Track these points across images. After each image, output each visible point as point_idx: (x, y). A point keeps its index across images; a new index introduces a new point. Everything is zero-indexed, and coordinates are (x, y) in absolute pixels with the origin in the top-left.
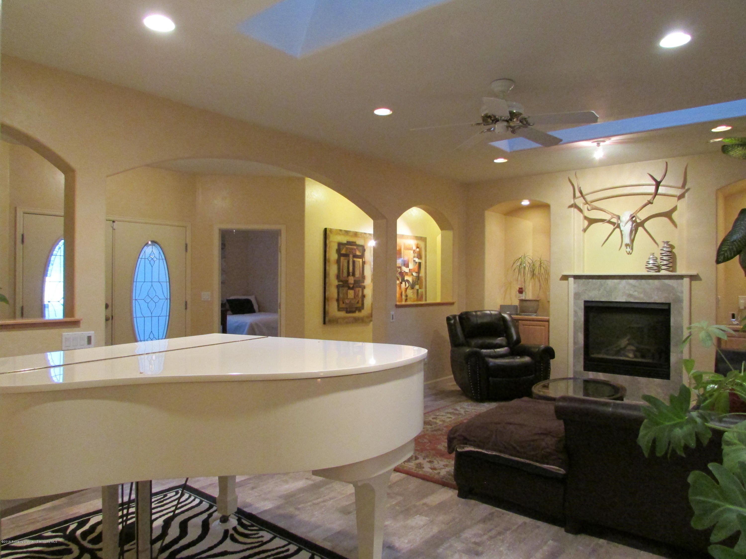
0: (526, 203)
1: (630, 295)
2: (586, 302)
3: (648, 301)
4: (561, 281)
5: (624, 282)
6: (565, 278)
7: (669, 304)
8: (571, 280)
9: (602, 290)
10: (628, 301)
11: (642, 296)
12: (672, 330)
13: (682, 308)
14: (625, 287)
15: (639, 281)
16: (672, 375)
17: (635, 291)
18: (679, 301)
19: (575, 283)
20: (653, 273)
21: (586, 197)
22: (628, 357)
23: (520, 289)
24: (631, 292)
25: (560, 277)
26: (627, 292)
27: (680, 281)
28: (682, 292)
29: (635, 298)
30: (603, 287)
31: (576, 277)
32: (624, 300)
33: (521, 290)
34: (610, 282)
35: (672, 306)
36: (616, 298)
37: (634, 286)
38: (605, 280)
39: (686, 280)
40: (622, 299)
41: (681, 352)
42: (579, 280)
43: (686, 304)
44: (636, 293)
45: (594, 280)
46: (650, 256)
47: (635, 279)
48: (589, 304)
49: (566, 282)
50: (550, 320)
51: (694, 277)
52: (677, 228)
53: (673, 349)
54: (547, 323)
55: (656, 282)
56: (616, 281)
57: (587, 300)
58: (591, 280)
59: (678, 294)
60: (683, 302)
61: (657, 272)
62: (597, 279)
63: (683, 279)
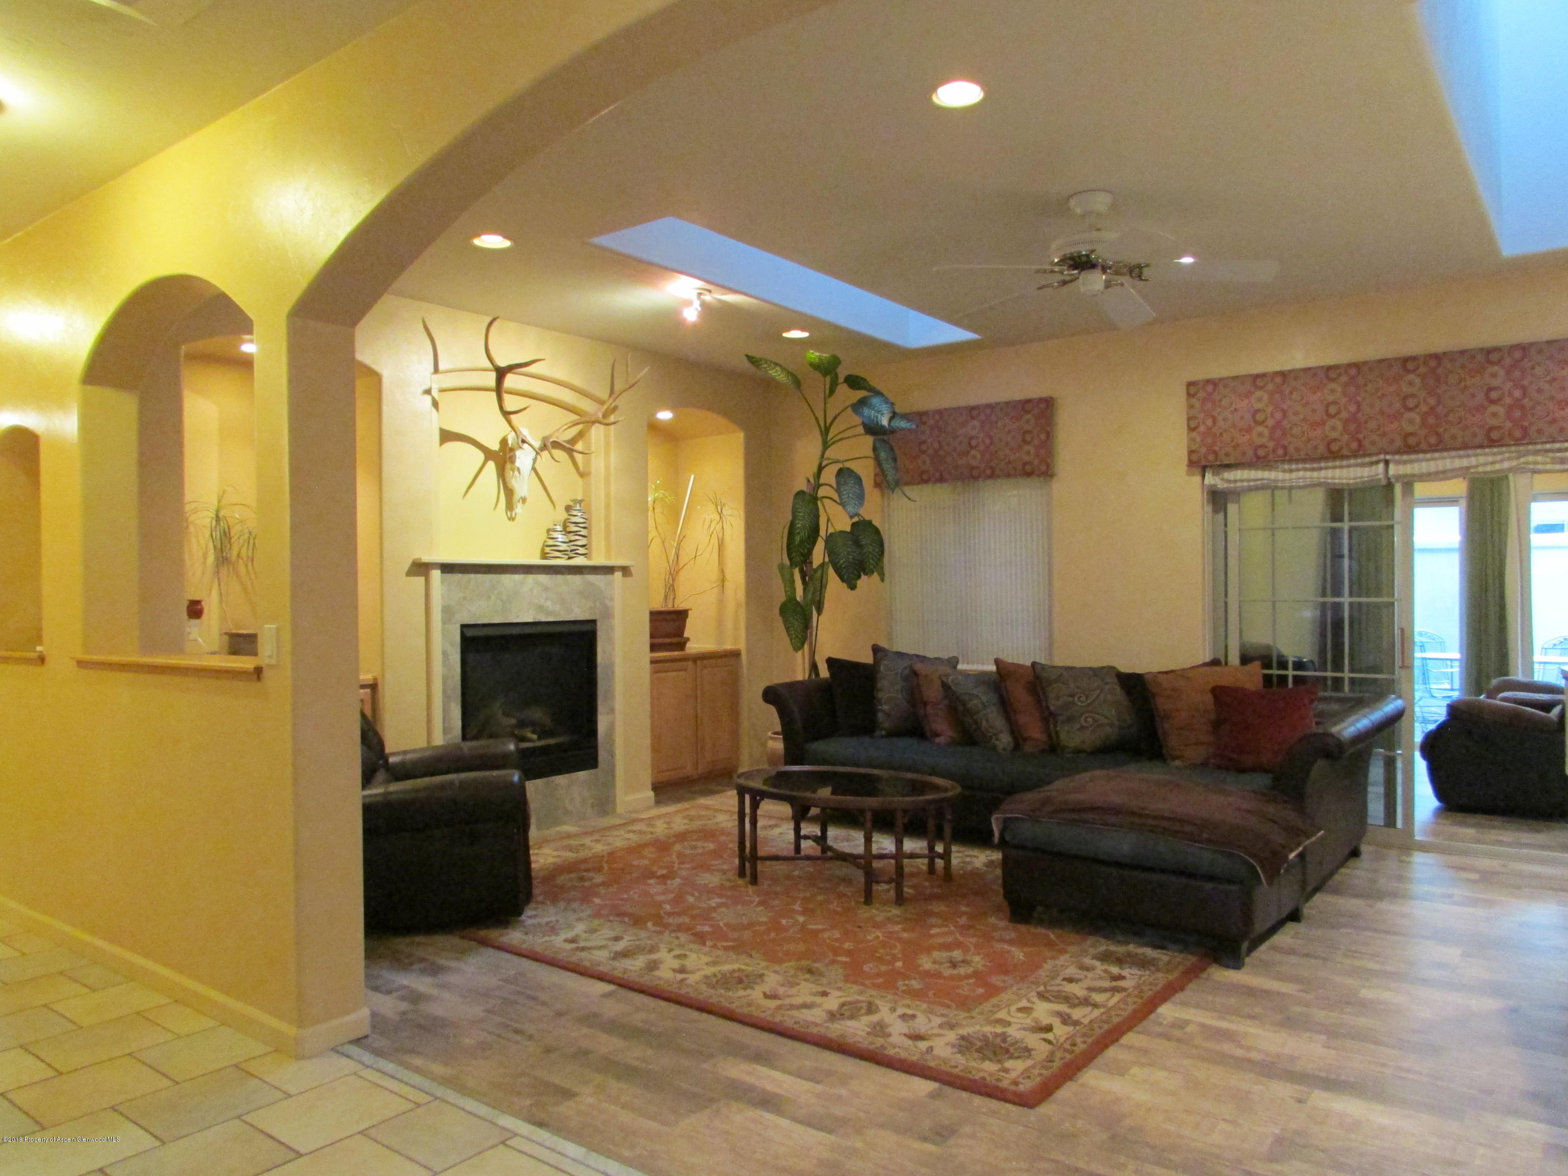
1: (540, 608)
2: (463, 627)
3: (566, 619)
4: (408, 578)
5: (530, 578)
6: (420, 568)
7: (593, 622)
8: (436, 574)
9: (493, 597)
11: (557, 608)
12: (599, 670)
13: (613, 628)
14: (531, 590)
15: (553, 577)
16: (600, 758)
17: (548, 598)
18: (608, 614)
19: (442, 582)
20: (566, 561)
21: (506, 397)
22: (532, 740)
23: (194, 603)
24: (542, 601)
25: (407, 566)
26: (536, 601)
27: (609, 577)
28: (612, 599)
29: (548, 613)
30: (496, 592)
31: (448, 568)
33: (196, 607)
34: (508, 580)
35: (599, 624)
36: (518, 617)
37: (546, 589)
38: (498, 576)
39: (618, 574)
40: (528, 617)
41: (612, 711)
42: (449, 576)
43: (617, 622)
44: (549, 603)
45: (479, 576)
46: (555, 527)
47: (548, 573)
48: (470, 633)
49: (422, 580)
50: (380, 682)
51: (625, 570)
52: (582, 475)
53: (601, 708)
54: (368, 690)
55: (577, 579)
56: (517, 577)
57: (465, 623)
58: (472, 576)
59: (607, 602)
60: (613, 617)
61: (570, 558)
62: (485, 573)
63: (613, 574)
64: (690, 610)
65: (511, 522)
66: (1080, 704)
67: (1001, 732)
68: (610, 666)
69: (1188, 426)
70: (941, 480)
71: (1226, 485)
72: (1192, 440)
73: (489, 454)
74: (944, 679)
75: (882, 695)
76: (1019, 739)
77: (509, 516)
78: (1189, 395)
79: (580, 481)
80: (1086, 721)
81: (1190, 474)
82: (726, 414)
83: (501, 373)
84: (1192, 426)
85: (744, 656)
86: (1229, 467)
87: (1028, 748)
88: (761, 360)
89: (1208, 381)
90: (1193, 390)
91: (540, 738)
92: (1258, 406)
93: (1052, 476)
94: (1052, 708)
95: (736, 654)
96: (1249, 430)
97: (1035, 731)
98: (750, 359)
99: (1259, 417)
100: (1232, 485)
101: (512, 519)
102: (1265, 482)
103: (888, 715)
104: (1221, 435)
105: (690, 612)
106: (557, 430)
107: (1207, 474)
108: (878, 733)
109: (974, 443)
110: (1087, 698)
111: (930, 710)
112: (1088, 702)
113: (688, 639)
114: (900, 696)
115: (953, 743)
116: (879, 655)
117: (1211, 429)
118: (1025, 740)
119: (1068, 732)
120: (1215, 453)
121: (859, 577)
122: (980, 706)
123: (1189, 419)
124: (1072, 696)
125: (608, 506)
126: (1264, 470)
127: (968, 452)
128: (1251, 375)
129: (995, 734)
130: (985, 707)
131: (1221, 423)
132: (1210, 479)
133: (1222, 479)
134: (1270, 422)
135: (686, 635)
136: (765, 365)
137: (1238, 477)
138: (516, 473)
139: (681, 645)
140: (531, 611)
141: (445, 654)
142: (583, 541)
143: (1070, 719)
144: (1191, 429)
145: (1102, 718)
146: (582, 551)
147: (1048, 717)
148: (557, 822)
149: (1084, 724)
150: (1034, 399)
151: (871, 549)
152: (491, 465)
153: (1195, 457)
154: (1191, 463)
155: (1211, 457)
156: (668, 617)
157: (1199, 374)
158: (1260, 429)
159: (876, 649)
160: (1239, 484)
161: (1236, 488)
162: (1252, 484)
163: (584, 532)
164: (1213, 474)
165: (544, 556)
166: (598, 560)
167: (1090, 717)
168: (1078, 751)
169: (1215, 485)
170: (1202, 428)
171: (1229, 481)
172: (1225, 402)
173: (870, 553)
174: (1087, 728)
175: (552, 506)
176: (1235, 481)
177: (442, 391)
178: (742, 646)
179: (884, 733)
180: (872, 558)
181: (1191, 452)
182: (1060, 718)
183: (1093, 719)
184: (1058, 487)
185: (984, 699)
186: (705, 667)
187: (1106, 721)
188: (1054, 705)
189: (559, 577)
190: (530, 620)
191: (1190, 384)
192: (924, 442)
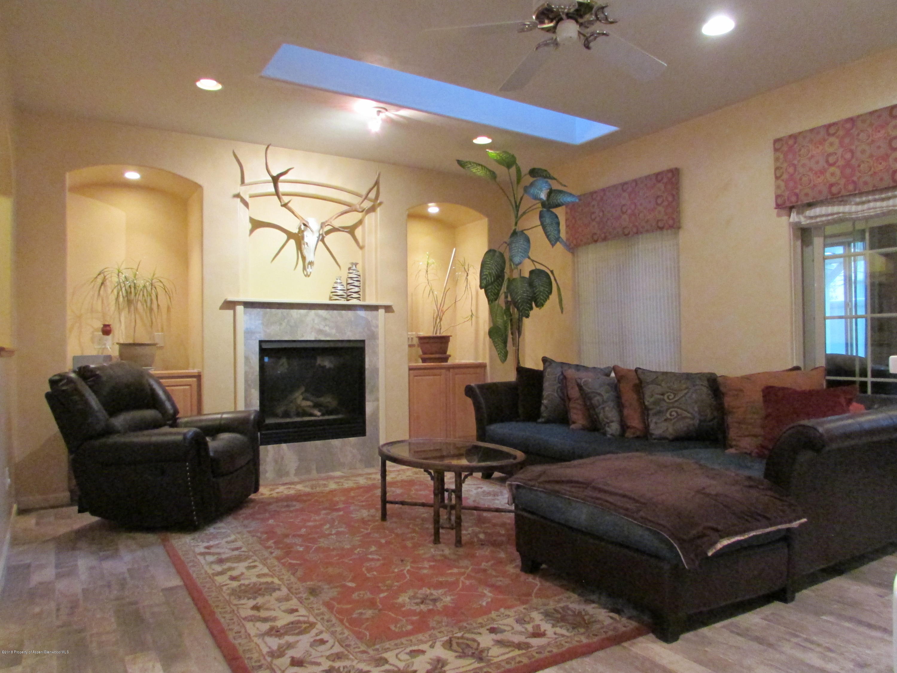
0: (132, 175)
1: (320, 331)
2: (261, 342)
3: (340, 339)
4: (221, 311)
5: (313, 312)
6: (229, 305)
7: (363, 341)
8: (240, 309)
9: (284, 324)
10: (318, 339)
11: (334, 331)
12: (367, 373)
13: (377, 346)
14: (313, 320)
15: (331, 312)
16: (367, 429)
17: (326, 325)
18: (374, 336)
19: (245, 313)
20: (343, 302)
22: (315, 416)
23: (105, 326)
24: (322, 327)
25: (220, 303)
26: (317, 327)
27: (375, 313)
28: (377, 327)
29: (327, 335)
30: (286, 320)
31: (248, 305)
32: (312, 338)
33: (108, 328)
34: (295, 313)
35: (367, 343)
36: (303, 336)
37: (325, 319)
38: (288, 310)
39: (381, 311)
40: (311, 336)
41: (377, 400)
42: (250, 310)
43: (381, 341)
44: (327, 329)
45: (273, 310)
46: (337, 280)
47: (327, 309)
48: (265, 346)
49: (231, 312)
50: (202, 374)
51: (388, 309)
52: (361, 248)
53: (368, 397)
54: (195, 379)
55: (350, 314)
56: (303, 312)
57: (262, 339)
58: (268, 310)
59: (373, 328)
60: (378, 339)
61: (348, 300)
62: (278, 308)
63: (377, 310)
64: (451, 336)
65: (307, 278)
66: (668, 401)
67: (612, 422)
68: (376, 371)
69: (775, 174)
70: (605, 239)
71: (808, 222)
72: (778, 187)
73: (290, 235)
74: (579, 381)
75: (545, 393)
76: (624, 427)
77: (305, 273)
78: (776, 150)
79: (360, 252)
80: (671, 415)
81: (779, 215)
82: (473, 207)
83: (275, 180)
84: (778, 175)
85: (488, 368)
86: (810, 205)
87: (629, 434)
88: (467, 162)
89: (790, 136)
90: (778, 146)
91: (323, 415)
92: (831, 150)
93: (679, 228)
94: (647, 403)
95: (482, 366)
96: (822, 172)
97: (635, 422)
98: (460, 163)
99: (831, 160)
100: (813, 221)
101: (307, 275)
102: (841, 215)
103: (546, 407)
104: (801, 179)
105: (451, 338)
106: (331, 218)
107: (792, 214)
108: (540, 420)
109: (624, 209)
110: (675, 397)
111: (572, 405)
112: (676, 399)
113: (450, 356)
114: (556, 395)
115: (584, 428)
116: (547, 364)
117: (792, 175)
118: (628, 427)
119: (656, 423)
120: (797, 195)
121: (531, 308)
122: (601, 401)
123: (777, 169)
124: (663, 394)
125: (376, 268)
126: (840, 205)
127: (621, 217)
128: (825, 126)
129: (608, 423)
130: (604, 402)
131: (801, 170)
132: (794, 217)
133: (805, 217)
134: (841, 163)
135: (448, 353)
136: (470, 166)
137: (817, 214)
138: (306, 246)
139: (446, 359)
140: (313, 333)
141: (247, 358)
142: (357, 289)
143: (659, 413)
144: (777, 178)
145: (686, 413)
146: (355, 295)
147: (645, 411)
148: (333, 470)
149: (669, 417)
150: (664, 171)
151: (542, 289)
152: (292, 242)
153: (780, 201)
154: (778, 206)
155: (794, 199)
156: (432, 341)
157: (783, 132)
158: (832, 169)
159: (545, 360)
160: (818, 220)
161: (817, 222)
162: (830, 218)
163: (356, 284)
164: (798, 213)
165: (330, 299)
166: (369, 301)
167: (674, 411)
168: (662, 438)
169: (799, 222)
170: (785, 176)
171: (811, 218)
172: (803, 151)
173: (541, 292)
174: (671, 420)
175: (338, 267)
176: (816, 217)
177: (251, 196)
178: (487, 361)
179: (543, 420)
180: (542, 296)
181: (777, 197)
182: (651, 412)
183: (677, 412)
184: (683, 235)
185: (606, 396)
186: (456, 374)
187: (689, 415)
188: (648, 401)
189: (335, 312)
190: (313, 339)
191: (776, 141)
192: (593, 213)
